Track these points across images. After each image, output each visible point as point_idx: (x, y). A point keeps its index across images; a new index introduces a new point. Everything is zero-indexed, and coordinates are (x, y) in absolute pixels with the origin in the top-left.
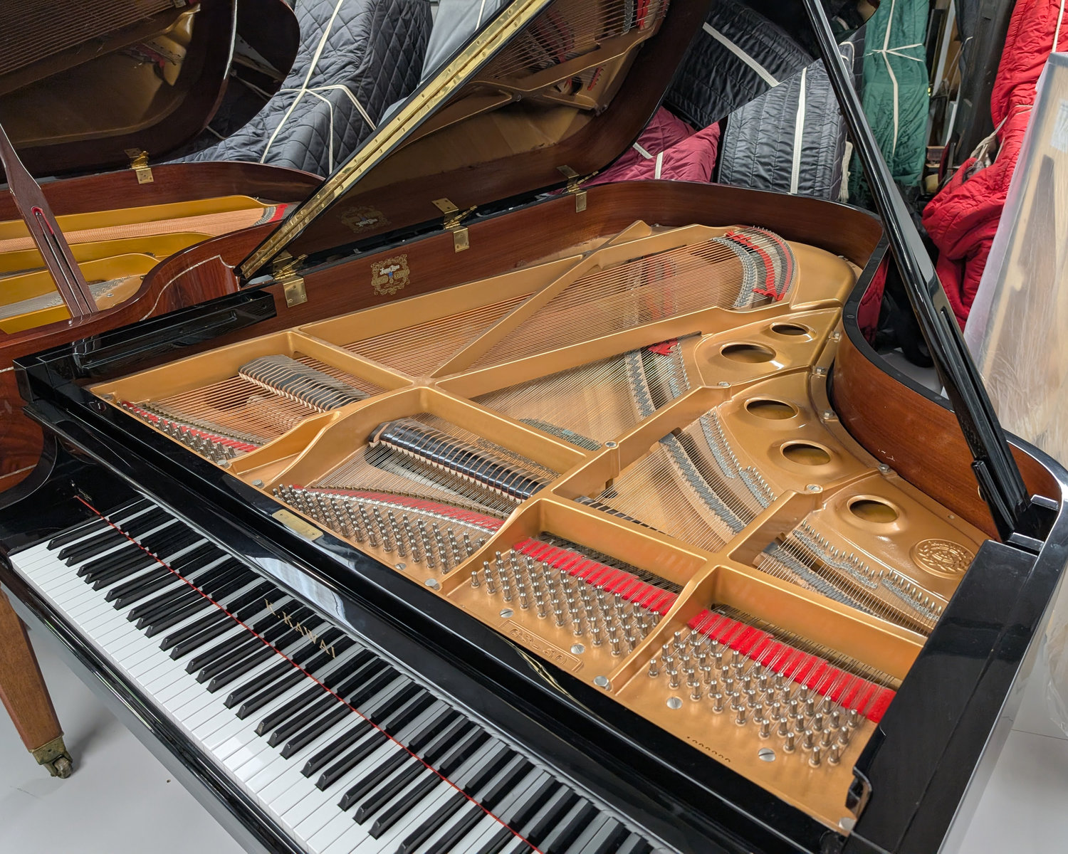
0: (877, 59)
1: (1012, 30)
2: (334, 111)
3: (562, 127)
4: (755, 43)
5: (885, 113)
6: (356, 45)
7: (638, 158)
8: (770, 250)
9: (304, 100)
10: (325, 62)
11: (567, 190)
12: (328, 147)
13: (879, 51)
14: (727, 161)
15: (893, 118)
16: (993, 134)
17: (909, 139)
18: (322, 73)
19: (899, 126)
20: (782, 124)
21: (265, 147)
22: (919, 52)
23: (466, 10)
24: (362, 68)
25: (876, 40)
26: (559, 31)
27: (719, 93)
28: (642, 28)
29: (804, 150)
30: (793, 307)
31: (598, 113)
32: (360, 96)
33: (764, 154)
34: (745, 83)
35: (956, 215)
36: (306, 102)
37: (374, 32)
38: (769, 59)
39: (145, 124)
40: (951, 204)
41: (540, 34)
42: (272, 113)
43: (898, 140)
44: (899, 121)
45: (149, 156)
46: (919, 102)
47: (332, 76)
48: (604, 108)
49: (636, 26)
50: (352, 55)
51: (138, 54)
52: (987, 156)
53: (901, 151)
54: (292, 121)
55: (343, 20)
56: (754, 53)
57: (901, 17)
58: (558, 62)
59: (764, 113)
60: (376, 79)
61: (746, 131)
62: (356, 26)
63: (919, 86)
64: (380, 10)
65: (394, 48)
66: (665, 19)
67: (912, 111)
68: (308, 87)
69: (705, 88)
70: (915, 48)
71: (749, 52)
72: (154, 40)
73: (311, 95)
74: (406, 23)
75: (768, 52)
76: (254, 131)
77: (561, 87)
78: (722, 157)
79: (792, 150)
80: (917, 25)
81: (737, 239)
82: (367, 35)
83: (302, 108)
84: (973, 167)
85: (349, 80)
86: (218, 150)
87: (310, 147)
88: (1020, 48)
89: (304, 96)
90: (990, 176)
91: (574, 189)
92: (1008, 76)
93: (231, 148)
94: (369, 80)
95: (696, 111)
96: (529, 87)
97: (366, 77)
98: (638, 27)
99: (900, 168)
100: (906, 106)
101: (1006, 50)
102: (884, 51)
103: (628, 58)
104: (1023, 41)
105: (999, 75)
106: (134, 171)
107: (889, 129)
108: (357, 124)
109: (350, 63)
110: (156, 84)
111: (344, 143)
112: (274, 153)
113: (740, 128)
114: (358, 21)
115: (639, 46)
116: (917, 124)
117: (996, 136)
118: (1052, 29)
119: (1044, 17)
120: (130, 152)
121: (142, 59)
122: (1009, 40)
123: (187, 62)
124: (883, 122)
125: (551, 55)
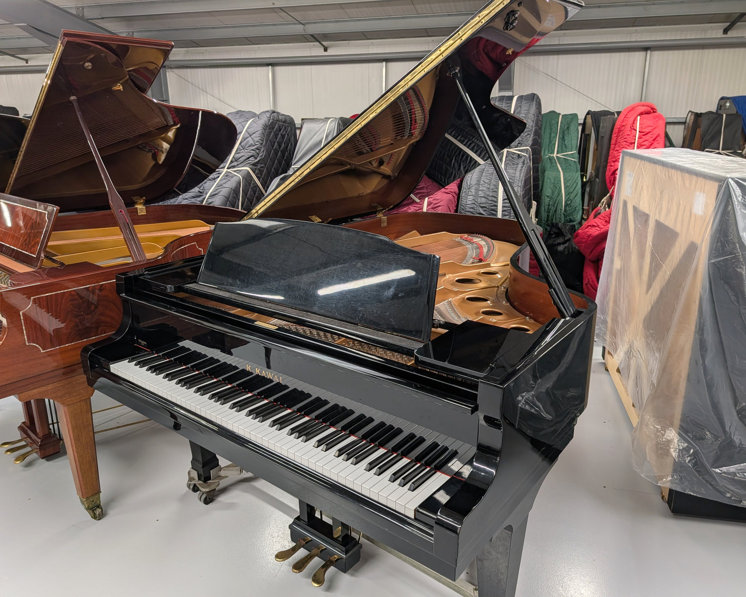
0: (551, 159)
1: (613, 141)
2: (243, 181)
3: (373, 184)
4: (475, 145)
5: (556, 188)
6: (256, 146)
7: (414, 202)
8: (483, 243)
9: (226, 175)
10: (238, 156)
11: (376, 215)
12: (239, 200)
13: (552, 155)
14: (462, 205)
15: (561, 191)
16: (608, 195)
17: (571, 202)
18: (236, 161)
19: (565, 195)
20: (492, 187)
21: (204, 199)
22: (574, 156)
23: (318, 129)
24: (258, 159)
25: (550, 149)
26: (373, 135)
27: (457, 171)
28: (414, 135)
29: (503, 200)
30: (492, 265)
31: (392, 178)
32: (257, 174)
33: (482, 202)
34: (471, 165)
35: (590, 236)
36: (227, 176)
37: (266, 140)
38: (483, 154)
39: (144, 184)
40: (587, 230)
41: (363, 136)
42: (208, 182)
43: (565, 202)
44: (565, 192)
45: (145, 200)
46: (575, 182)
47: (242, 163)
48: (395, 176)
49: (411, 135)
50: (254, 152)
51: (145, 147)
52: (607, 206)
53: (568, 209)
54: (219, 185)
55: (248, 133)
56: (475, 151)
57: (563, 137)
58: (372, 151)
59: (482, 182)
60: (265, 165)
61: (472, 191)
62: (256, 137)
63: (574, 174)
64: (269, 129)
65: (276, 149)
66: (426, 131)
67: (572, 187)
68: (228, 168)
69: (449, 168)
70: (572, 154)
71: (472, 150)
72: (154, 141)
73: (230, 172)
74: (283, 136)
75: (482, 150)
76: (199, 190)
77: (373, 163)
78: (460, 204)
79: (498, 200)
80: (573, 142)
81: (466, 239)
82: (262, 142)
83: (225, 179)
84: (599, 212)
85: (251, 165)
86: (179, 200)
87: (230, 199)
88: (618, 151)
89: (226, 173)
90: (607, 215)
91: (380, 215)
92: (613, 164)
93: (186, 199)
94: (262, 165)
95: (445, 180)
96: (357, 162)
97: (261, 164)
98: (412, 135)
99: (568, 218)
100: (568, 184)
101: (611, 152)
102: (555, 155)
103: (408, 149)
104: (619, 147)
105: (608, 164)
106: (137, 208)
107: (560, 196)
108: (255, 189)
109: (252, 156)
110: (152, 163)
111: (247, 199)
112: (210, 202)
113: (469, 189)
114: (257, 134)
115: (412, 144)
116: (575, 194)
117: (610, 195)
118: (633, 141)
119: (628, 135)
120: (134, 198)
121: (147, 150)
122: (612, 146)
123: (169, 153)
124: (556, 192)
125: (368, 146)
